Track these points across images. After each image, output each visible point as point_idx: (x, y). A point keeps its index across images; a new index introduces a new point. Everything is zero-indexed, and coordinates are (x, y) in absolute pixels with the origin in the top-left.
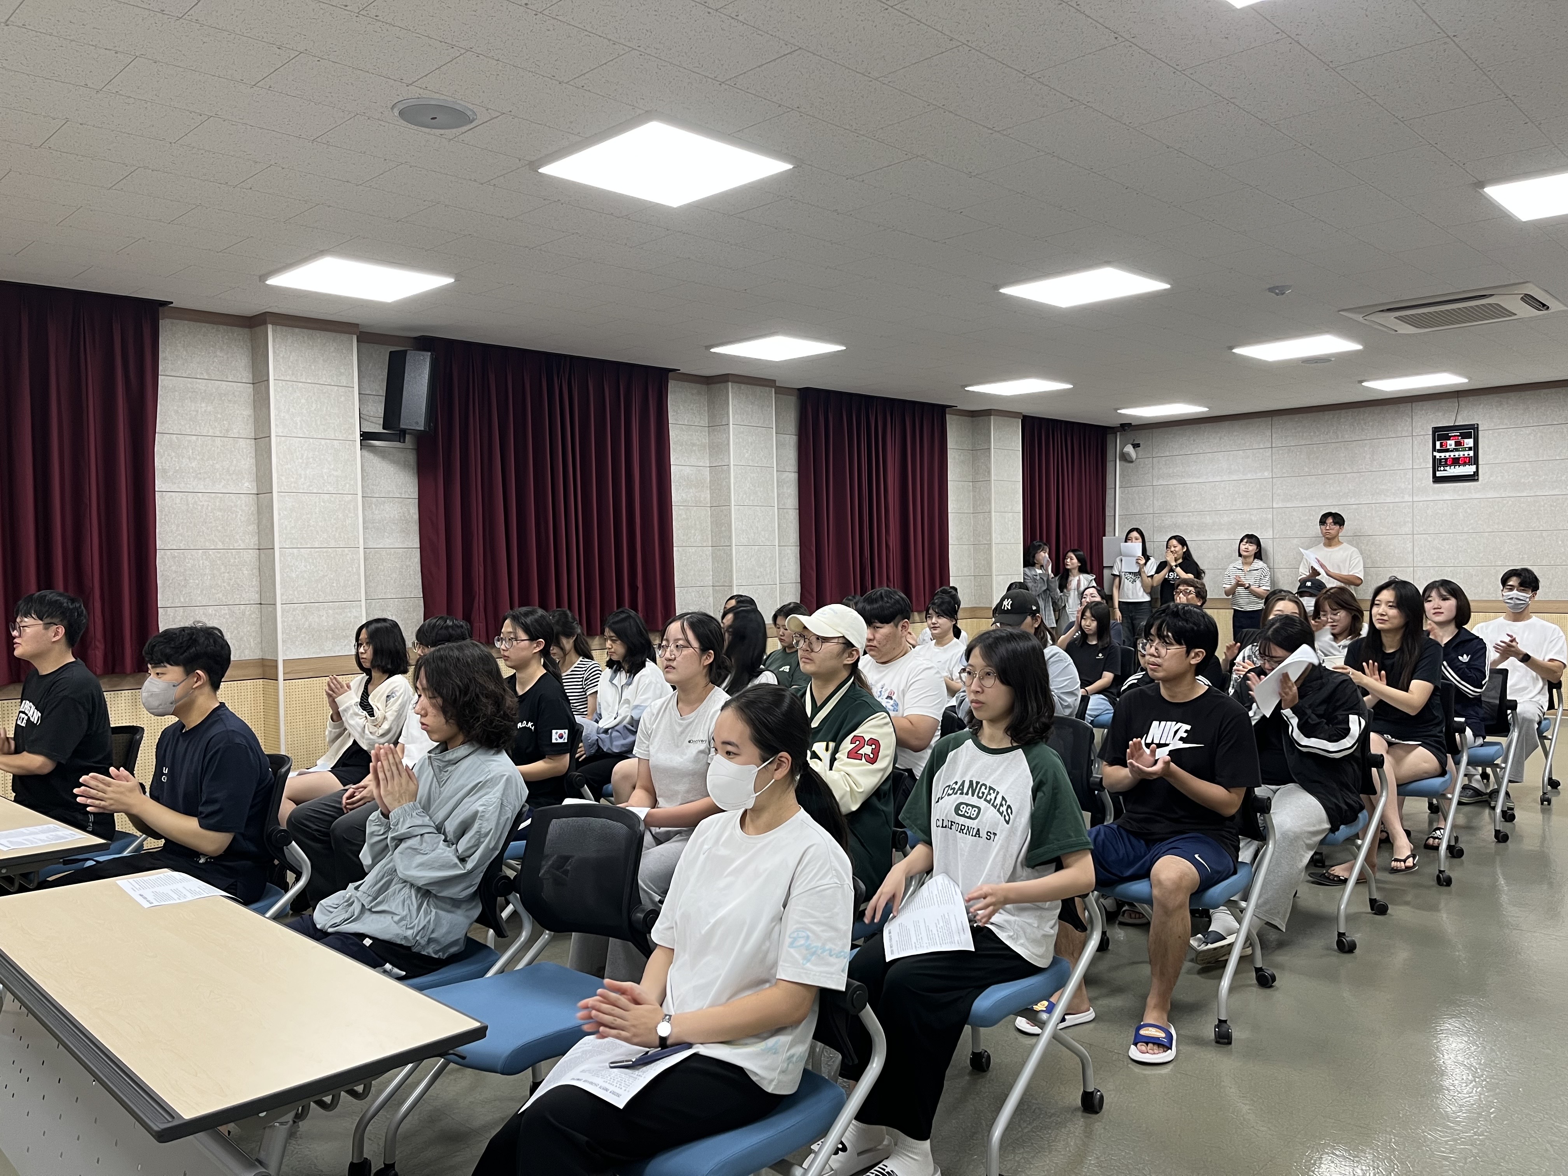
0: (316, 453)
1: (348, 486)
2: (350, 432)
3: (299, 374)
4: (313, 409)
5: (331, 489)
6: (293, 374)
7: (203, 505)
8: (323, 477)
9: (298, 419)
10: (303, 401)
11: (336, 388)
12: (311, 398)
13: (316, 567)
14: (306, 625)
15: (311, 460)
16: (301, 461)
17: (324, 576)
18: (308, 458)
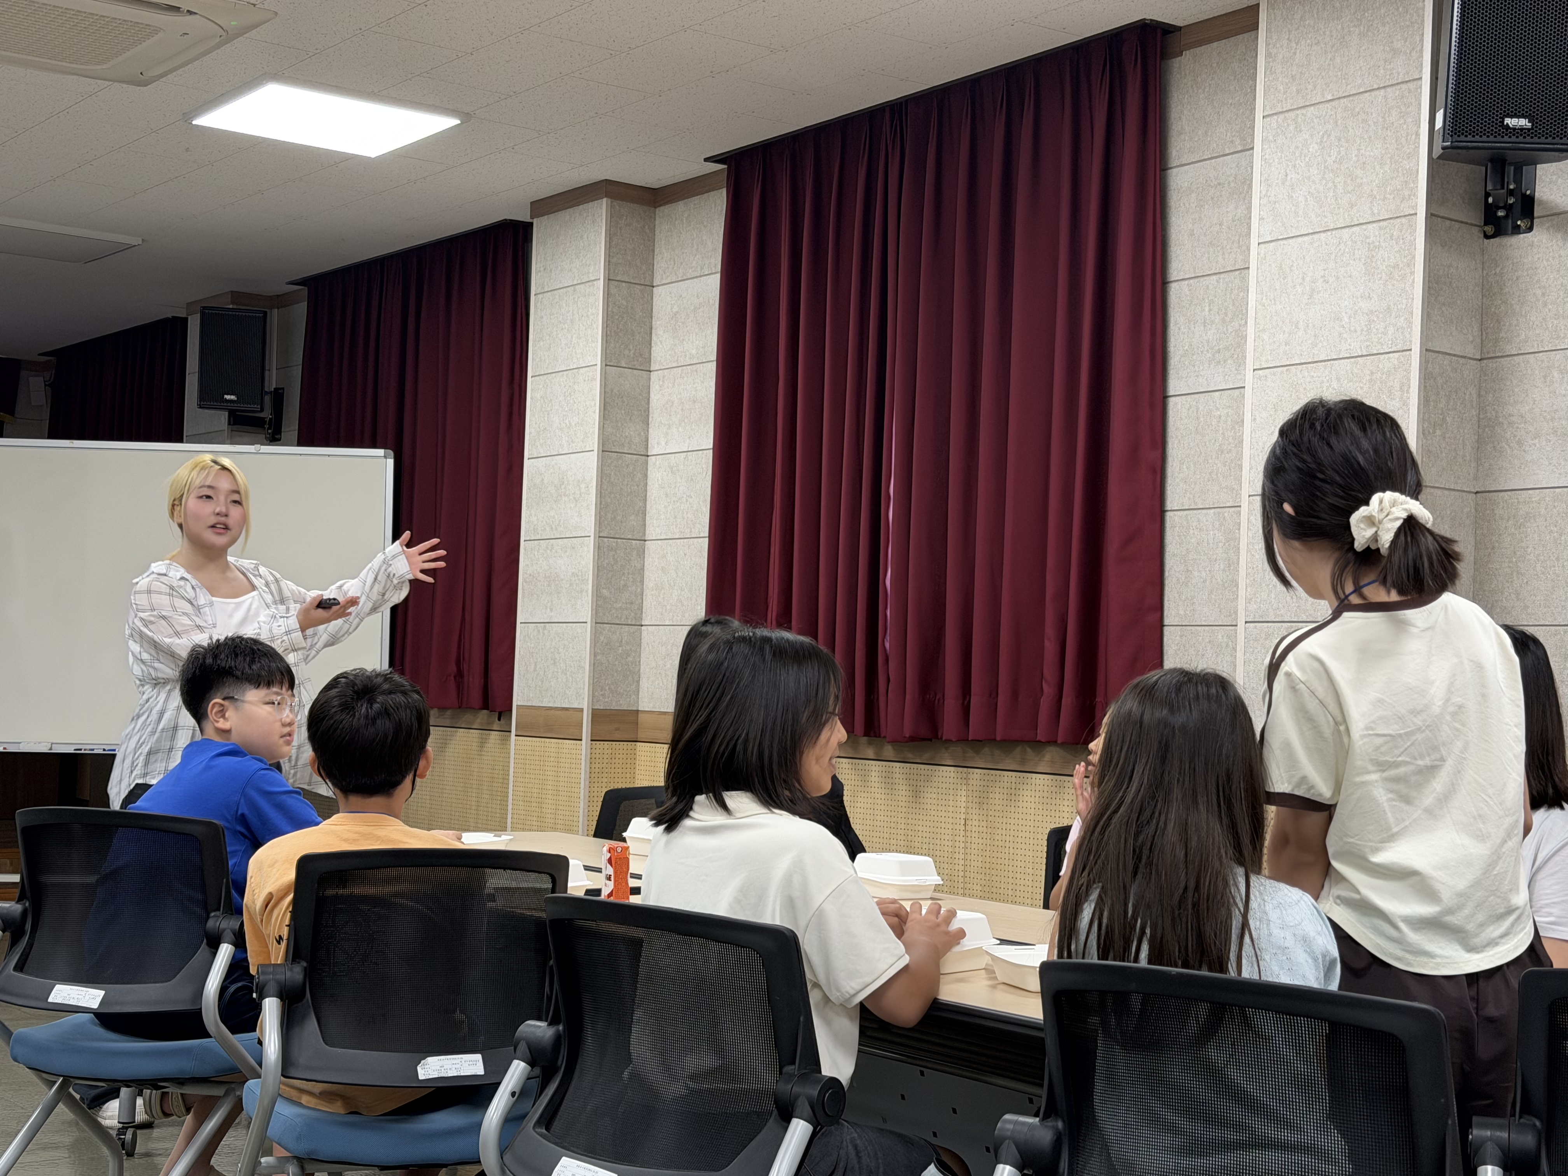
0: (1332, 265)
1: (1391, 330)
2: (1407, 193)
3: (1310, 87)
4: (1330, 161)
6: (1298, 91)
7: (1220, 417)
8: (1339, 319)
9: (1301, 193)
10: (1314, 147)
11: (1382, 92)
12: (1329, 136)
15: (1319, 284)
16: (1299, 289)
18: (1314, 281)
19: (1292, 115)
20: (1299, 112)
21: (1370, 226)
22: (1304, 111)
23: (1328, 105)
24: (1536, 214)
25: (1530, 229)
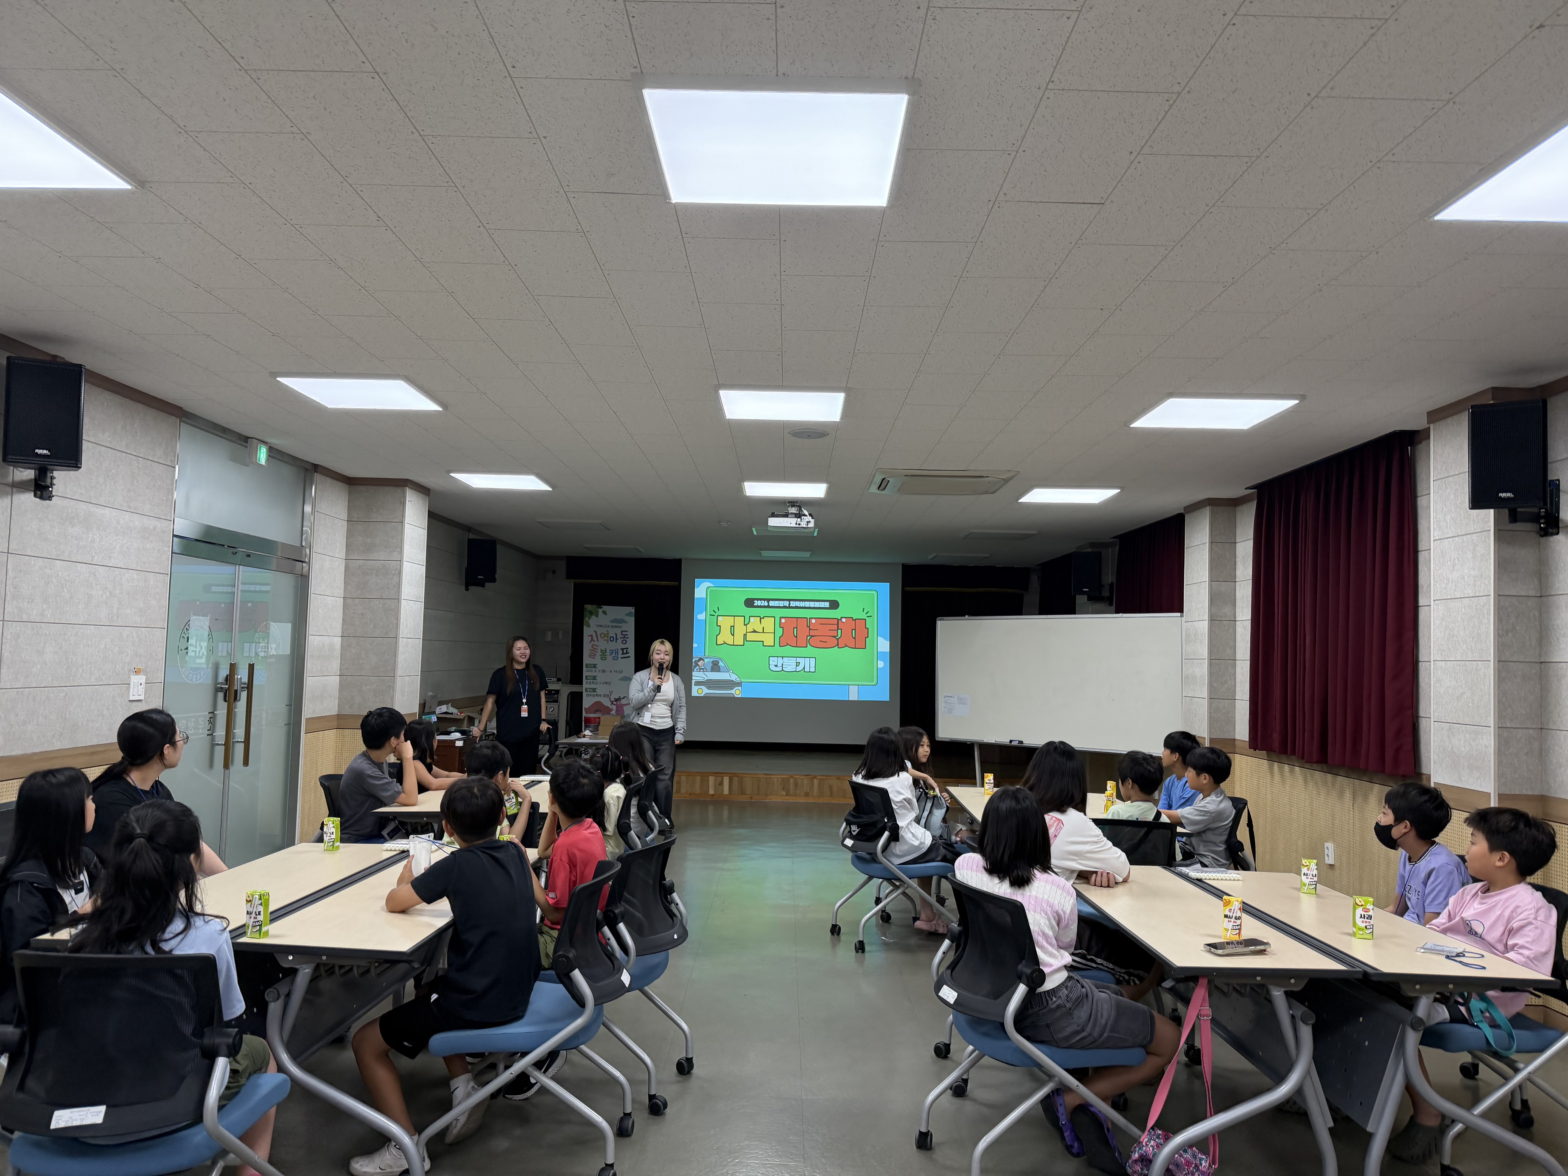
0: (1460, 552)
1: (1481, 585)
2: (1486, 520)
3: (1450, 468)
4: (1458, 503)
5: (1470, 592)
6: (1446, 469)
8: (1464, 579)
9: (1448, 518)
10: (1452, 496)
12: (1458, 491)
13: (1457, 682)
14: (1450, 749)
15: (1456, 561)
16: (1449, 563)
17: (1463, 694)
18: (1454, 559)
19: (1444, 480)
20: (1446, 479)
21: (1474, 535)
22: (1448, 479)
23: (1456, 477)
24: (1560, 525)
25: (1558, 534)
